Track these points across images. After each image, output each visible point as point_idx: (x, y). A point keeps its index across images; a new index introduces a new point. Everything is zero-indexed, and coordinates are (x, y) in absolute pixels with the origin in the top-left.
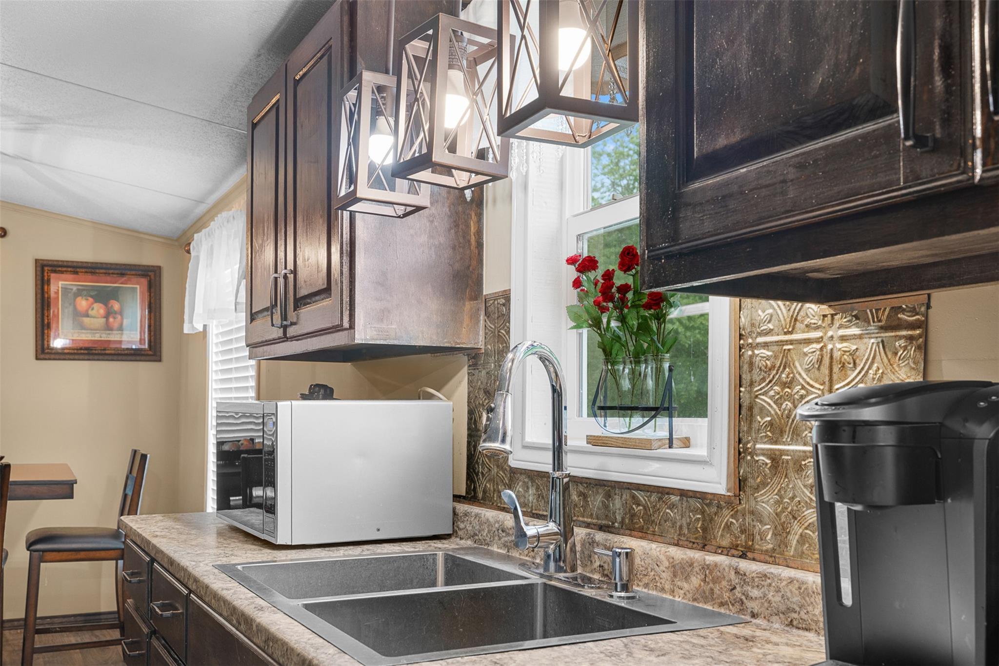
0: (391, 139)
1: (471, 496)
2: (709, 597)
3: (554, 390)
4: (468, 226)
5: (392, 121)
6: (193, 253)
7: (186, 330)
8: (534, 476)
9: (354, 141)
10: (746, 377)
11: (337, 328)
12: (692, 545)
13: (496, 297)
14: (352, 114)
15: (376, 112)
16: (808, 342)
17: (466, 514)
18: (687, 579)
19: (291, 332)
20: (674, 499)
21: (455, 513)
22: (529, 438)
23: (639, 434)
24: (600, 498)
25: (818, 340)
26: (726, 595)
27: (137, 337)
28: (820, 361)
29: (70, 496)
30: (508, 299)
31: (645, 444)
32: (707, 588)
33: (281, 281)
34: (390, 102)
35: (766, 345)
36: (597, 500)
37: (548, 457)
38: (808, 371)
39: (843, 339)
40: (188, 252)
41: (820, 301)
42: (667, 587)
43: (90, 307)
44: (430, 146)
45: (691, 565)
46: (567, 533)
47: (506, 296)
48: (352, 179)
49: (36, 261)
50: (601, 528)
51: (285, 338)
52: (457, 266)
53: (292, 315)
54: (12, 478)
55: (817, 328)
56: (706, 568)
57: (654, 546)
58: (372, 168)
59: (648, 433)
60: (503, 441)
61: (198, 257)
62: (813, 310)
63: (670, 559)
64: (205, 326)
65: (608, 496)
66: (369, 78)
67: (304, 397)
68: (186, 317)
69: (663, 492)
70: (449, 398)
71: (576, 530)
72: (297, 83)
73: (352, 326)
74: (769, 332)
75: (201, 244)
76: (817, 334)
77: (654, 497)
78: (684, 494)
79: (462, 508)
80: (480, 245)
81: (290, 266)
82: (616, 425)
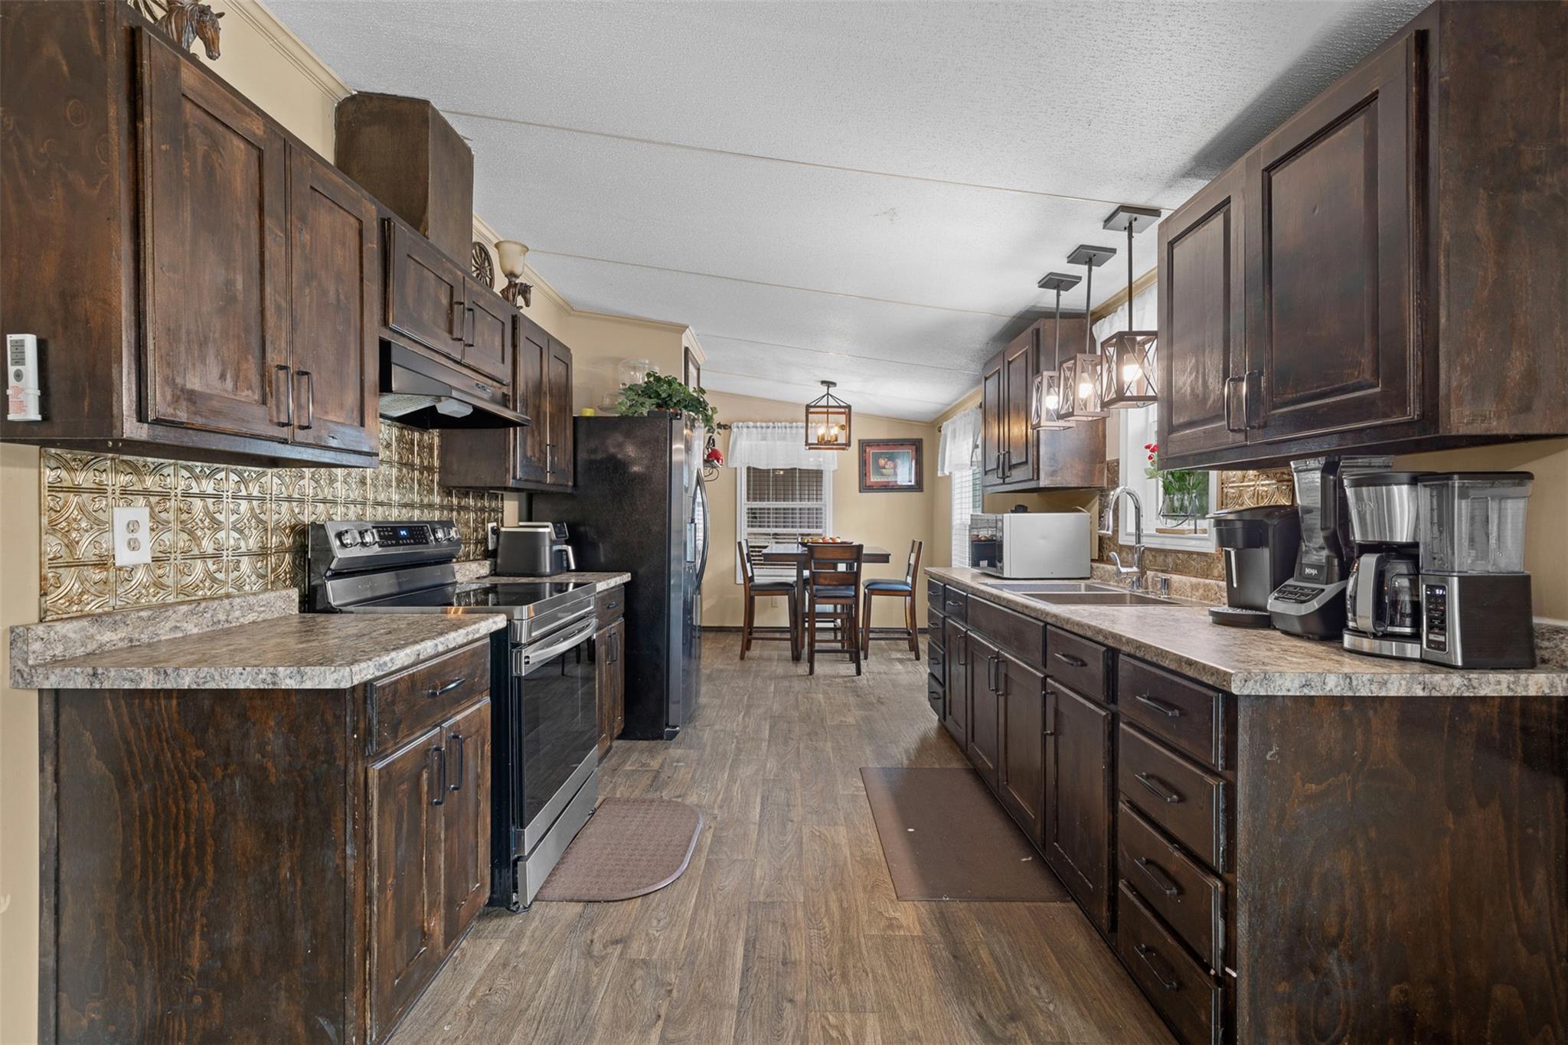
0: (1057, 397)
1: (1101, 559)
2: (1206, 597)
3: (1136, 507)
4: (1098, 428)
5: (1057, 389)
6: (943, 432)
7: (939, 474)
8: (1131, 548)
9: (1039, 400)
10: (1225, 502)
11: (1032, 479)
12: (1202, 577)
13: (1114, 461)
14: (1038, 388)
15: (1050, 386)
16: (1249, 486)
17: (1097, 568)
18: (1197, 590)
19: (1007, 480)
20: (1195, 556)
21: (1092, 567)
22: (1129, 531)
23: (1179, 527)
24: (1162, 557)
25: (1253, 486)
26: (1213, 597)
27: (907, 478)
28: (1254, 495)
29: (888, 562)
30: (1118, 463)
31: (1182, 532)
32: (1205, 594)
33: (1001, 457)
34: (1056, 381)
35: (1232, 487)
36: (1160, 559)
37: (1134, 539)
38: (1249, 499)
39: (1263, 485)
40: (940, 431)
41: (1253, 469)
42: (1189, 595)
43: (886, 463)
44: (1073, 408)
45: (1199, 584)
46: (1143, 573)
47: (1117, 461)
48: (1039, 416)
49: (859, 441)
50: (1162, 571)
51: (1004, 483)
52: (1092, 448)
53: (1007, 473)
54: (864, 552)
55: (1253, 480)
56: (1205, 585)
57: (1184, 577)
58: (1048, 411)
59: (1185, 526)
60: (1108, 530)
61: (946, 435)
62: (1251, 473)
63: (1191, 582)
64: (950, 473)
65: (1166, 556)
66: (1046, 373)
67: (1012, 512)
68: (939, 467)
69: (1190, 553)
70: (1089, 511)
71: (1148, 572)
72: (1009, 363)
73: (1038, 479)
74: (1233, 482)
75: (947, 427)
76: (1253, 483)
77: (1186, 556)
78: (1198, 553)
79: (1095, 565)
80: (1104, 436)
81: (1007, 450)
82: (1171, 524)
